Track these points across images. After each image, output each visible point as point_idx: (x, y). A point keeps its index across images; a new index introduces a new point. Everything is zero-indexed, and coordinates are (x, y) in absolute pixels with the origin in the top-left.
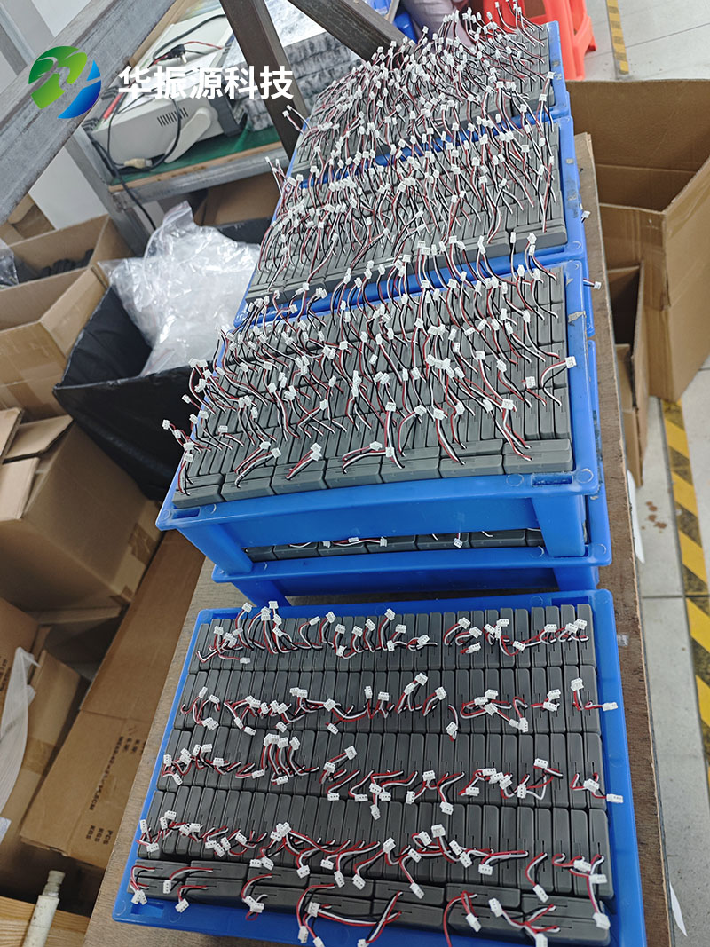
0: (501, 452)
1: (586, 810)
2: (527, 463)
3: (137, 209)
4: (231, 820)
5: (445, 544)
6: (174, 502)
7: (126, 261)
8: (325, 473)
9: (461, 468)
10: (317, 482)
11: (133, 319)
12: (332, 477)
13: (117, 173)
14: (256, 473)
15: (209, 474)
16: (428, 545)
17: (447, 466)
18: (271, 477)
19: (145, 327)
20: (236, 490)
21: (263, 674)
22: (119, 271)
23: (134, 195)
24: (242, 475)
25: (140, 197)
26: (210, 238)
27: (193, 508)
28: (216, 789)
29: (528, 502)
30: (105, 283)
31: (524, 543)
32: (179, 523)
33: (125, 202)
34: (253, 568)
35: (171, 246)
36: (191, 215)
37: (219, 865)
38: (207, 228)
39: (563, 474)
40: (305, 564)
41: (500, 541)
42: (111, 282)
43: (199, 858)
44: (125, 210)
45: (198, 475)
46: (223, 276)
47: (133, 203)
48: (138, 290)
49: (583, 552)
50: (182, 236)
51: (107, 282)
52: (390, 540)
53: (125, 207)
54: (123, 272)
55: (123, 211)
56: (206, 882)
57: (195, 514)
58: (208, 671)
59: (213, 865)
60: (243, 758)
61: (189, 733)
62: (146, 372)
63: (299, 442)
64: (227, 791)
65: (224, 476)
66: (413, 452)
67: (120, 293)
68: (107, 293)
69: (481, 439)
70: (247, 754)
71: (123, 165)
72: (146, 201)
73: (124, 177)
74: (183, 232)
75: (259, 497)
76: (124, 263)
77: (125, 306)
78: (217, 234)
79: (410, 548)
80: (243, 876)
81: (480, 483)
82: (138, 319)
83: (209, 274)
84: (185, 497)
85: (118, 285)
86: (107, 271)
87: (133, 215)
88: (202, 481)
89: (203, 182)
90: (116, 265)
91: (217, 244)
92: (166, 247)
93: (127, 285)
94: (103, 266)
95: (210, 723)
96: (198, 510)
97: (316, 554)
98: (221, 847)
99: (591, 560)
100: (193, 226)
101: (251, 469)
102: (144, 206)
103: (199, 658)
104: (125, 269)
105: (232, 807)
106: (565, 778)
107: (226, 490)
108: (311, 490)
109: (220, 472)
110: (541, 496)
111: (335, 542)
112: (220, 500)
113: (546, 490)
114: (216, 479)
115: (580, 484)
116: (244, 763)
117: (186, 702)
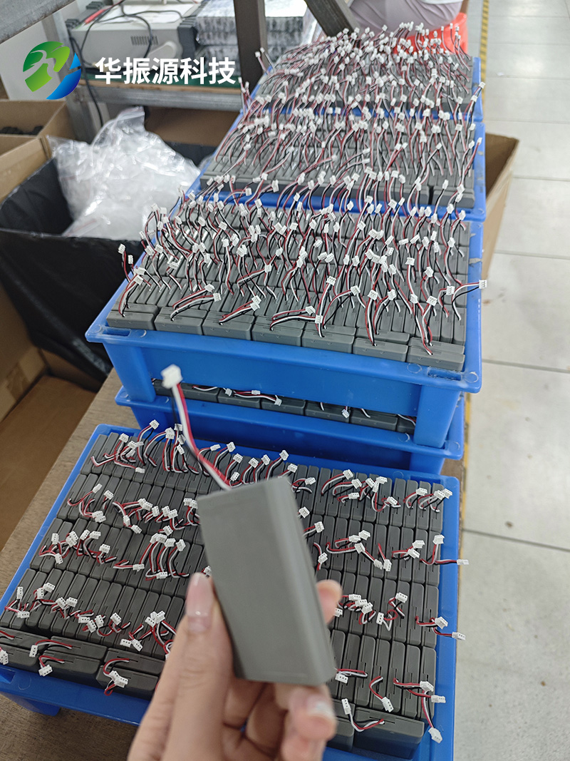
0: (407, 344)
1: (420, 647)
2: (428, 357)
3: (91, 105)
4: (98, 606)
5: (329, 415)
6: (108, 319)
7: (72, 142)
8: (252, 327)
9: (373, 348)
10: (245, 332)
11: (64, 192)
12: (257, 331)
13: (84, 70)
14: (189, 312)
15: (146, 304)
16: (315, 412)
17: (360, 344)
18: (204, 319)
19: (73, 200)
20: (169, 321)
21: (150, 487)
22: (64, 149)
23: (93, 91)
24: (177, 311)
25: (98, 96)
26: (153, 144)
27: (123, 329)
28: (87, 577)
29: (417, 389)
30: (48, 155)
31: (394, 428)
32: (107, 338)
33: (83, 96)
34: (155, 400)
35: (120, 138)
36: (143, 119)
37: (81, 644)
38: (152, 135)
39: (454, 372)
40: (203, 405)
41: (375, 422)
42: (54, 155)
43: (60, 634)
44: (81, 102)
45: (135, 302)
46: (158, 175)
47: (90, 98)
48: (82, 164)
49: (441, 445)
50: (130, 134)
51: (50, 154)
52: (285, 400)
53: (82, 100)
54: (66, 150)
55: (79, 103)
56: (62, 656)
57: (126, 334)
58: (99, 475)
59: (73, 642)
60: (119, 554)
61: (71, 524)
62: (68, 234)
63: (233, 297)
64: (99, 580)
65: (159, 309)
66: (333, 327)
67: (59, 166)
68: (48, 163)
69: (391, 330)
70: (123, 552)
71: (90, 64)
72: (101, 101)
73: (88, 75)
74: (132, 131)
75: (187, 332)
76: (69, 144)
77: (60, 178)
78: (160, 142)
79: (298, 413)
80: (101, 656)
81: (385, 364)
82: (69, 192)
83: (146, 170)
84: (120, 317)
85: (59, 160)
86: (54, 145)
87: (86, 109)
88: (138, 308)
89: (155, 101)
90: (61, 142)
91: (158, 148)
92: (115, 137)
93: (67, 161)
94: (51, 140)
95: (99, 516)
96: (129, 332)
97: (215, 400)
98: (93, 624)
99: (447, 453)
100: (141, 128)
101: (186, 309)
102: (99, 104)
103: (92, 461)
104: (69, 148)
105: (100, 595)
106: (406, 619)
107: (159, 319)
108: (235, 337)
109: (156, 305)
110: (433, 386)
111: (237, 392)
112: (151, 327)
113: (439, 382)
114: (152, 309)
115: (467, 382)
116: (119, 559)
117: (73, 497)
